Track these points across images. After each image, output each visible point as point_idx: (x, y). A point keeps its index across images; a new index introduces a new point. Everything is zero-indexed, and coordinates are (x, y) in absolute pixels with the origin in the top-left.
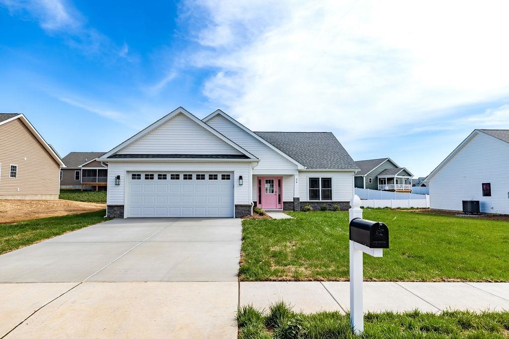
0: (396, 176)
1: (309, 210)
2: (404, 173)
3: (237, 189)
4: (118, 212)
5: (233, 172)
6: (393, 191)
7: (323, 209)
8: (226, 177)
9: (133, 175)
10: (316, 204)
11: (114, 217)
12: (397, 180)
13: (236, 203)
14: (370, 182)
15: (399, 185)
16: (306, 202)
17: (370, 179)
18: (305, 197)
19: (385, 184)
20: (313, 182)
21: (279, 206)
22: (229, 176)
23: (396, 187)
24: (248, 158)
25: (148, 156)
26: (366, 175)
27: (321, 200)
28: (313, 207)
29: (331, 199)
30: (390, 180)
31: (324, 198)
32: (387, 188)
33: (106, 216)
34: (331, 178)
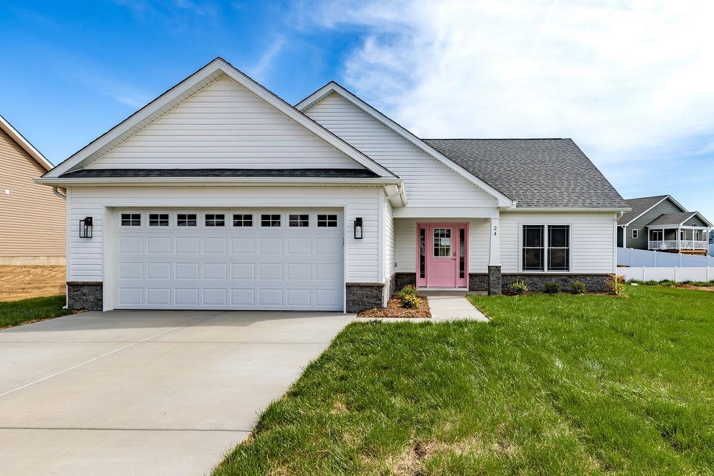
0: (681, 226)
1: (520, 291)
2: (696, 221)
3: (351, 248)
4: (91, 298)
5: (342, 209)
6: (676, 251)
7: (551, 290)
8: (327, 220)
9: (124, 216)
10: (536, 279)
11: (83, 309)
12: (682, 233)
13: (349, 279)
14: (635, 236)
15: (685, 241)
16: (515, 275)
17: (635, 232)
18: (512, 264)
19: (660, 239)
20: (532, 234)
21: (460, 282)
22: (334, 217)
23: (681, 244)
24: (373, 175)
25: (148, 173)
26: (627, 225)
27: (546, 271)
28: (529, 284)
29: (568, 269)
30: (670, 233)
31: (553, 266)
32: (664, 247)
33: (66, 307)
34: (568, 226)
